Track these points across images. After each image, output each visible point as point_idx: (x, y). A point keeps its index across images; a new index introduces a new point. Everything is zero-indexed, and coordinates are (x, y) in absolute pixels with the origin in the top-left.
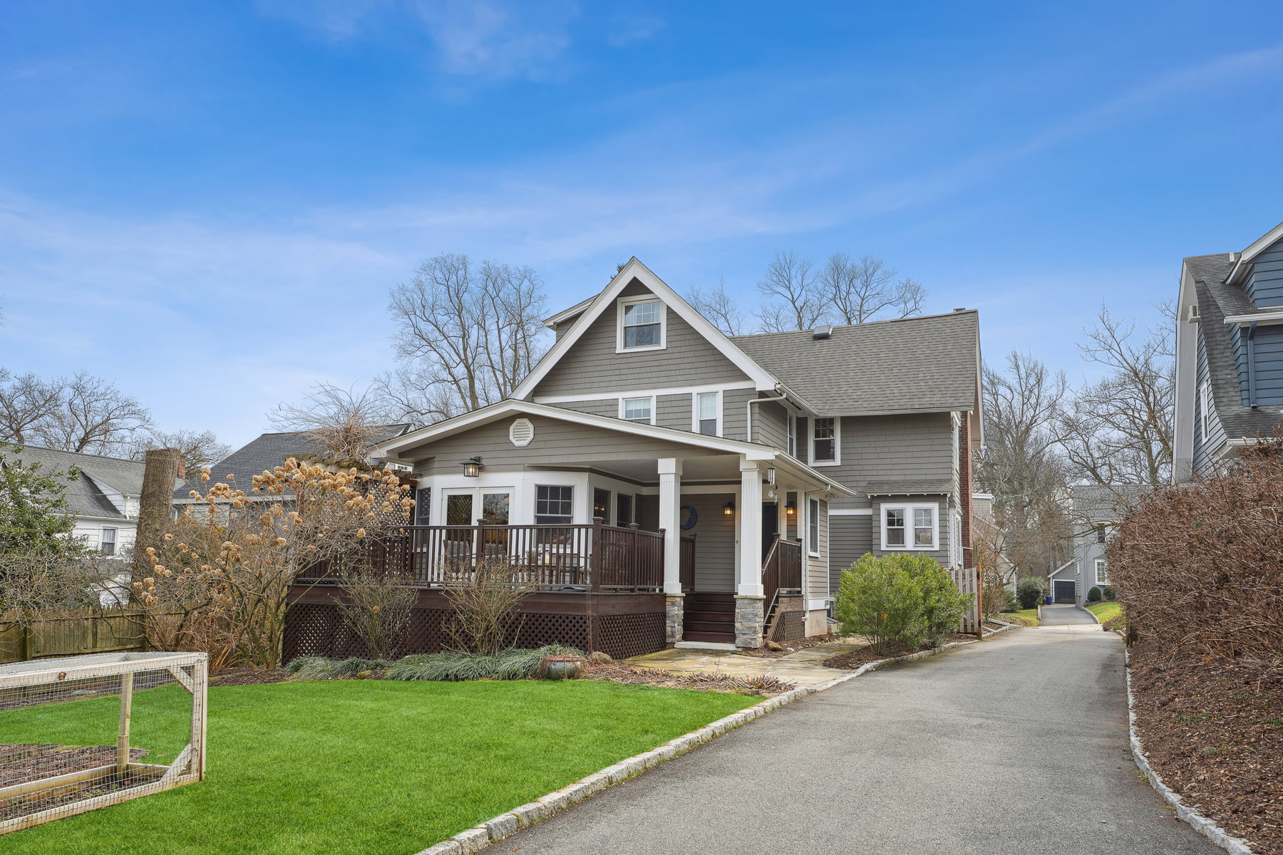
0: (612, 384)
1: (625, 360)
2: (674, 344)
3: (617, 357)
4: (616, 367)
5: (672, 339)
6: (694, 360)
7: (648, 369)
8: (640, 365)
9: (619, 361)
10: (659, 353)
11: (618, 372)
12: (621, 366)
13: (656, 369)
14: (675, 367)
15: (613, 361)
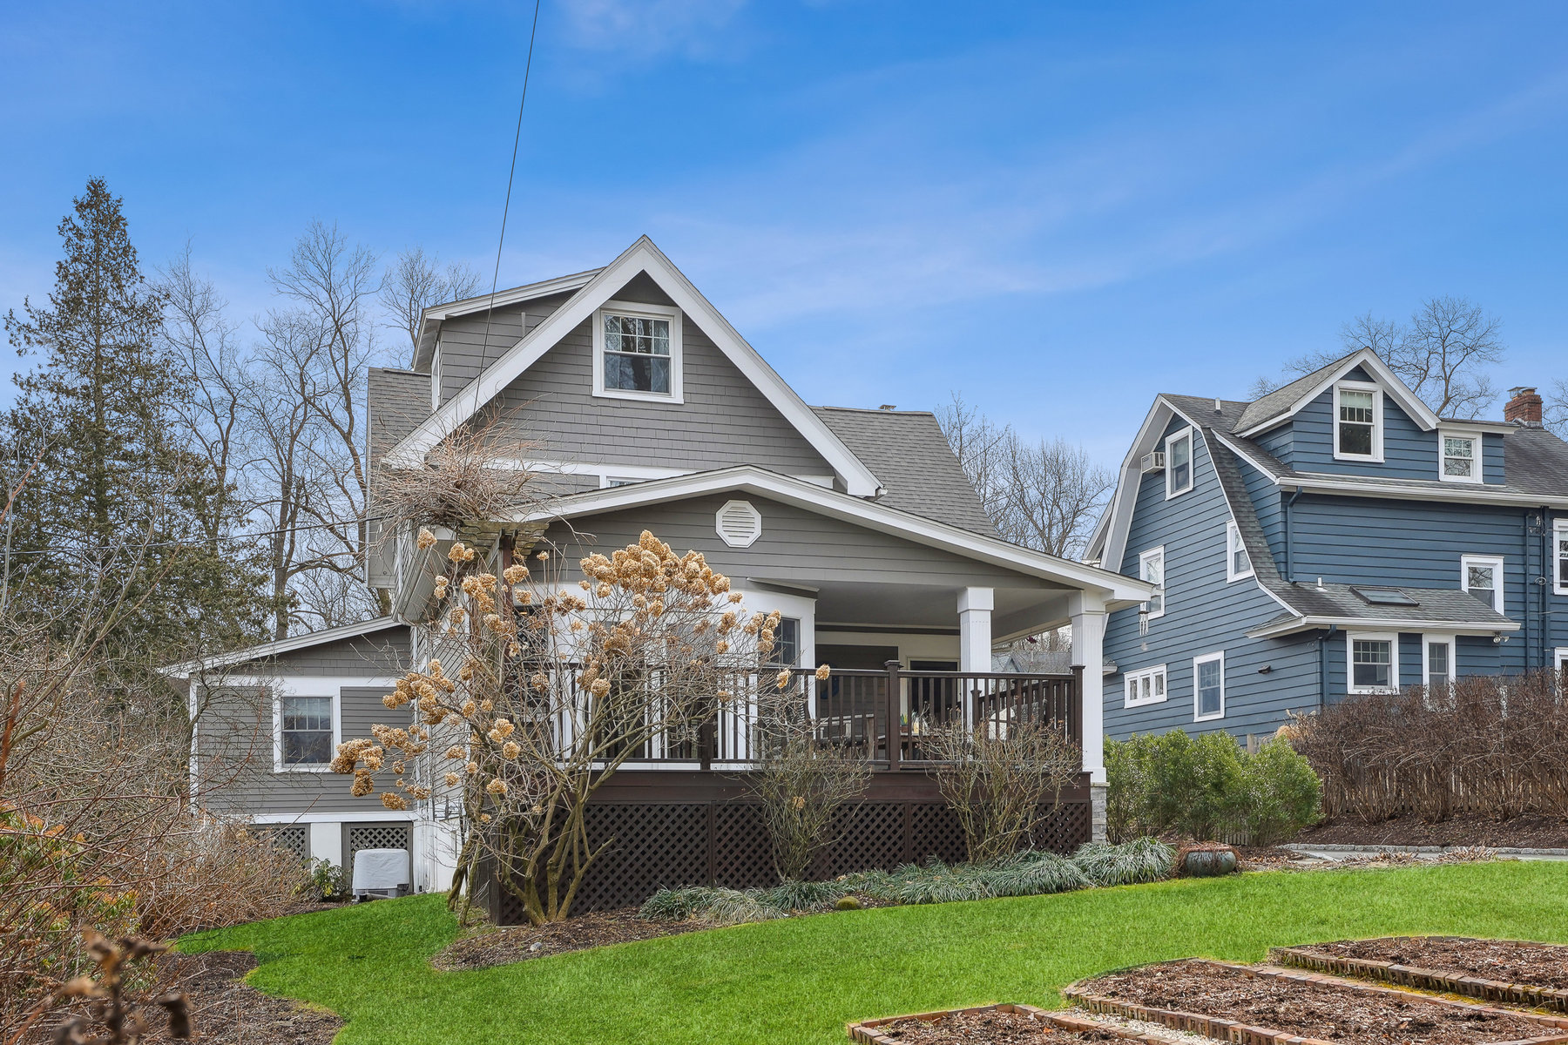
0: (585, 448)
1: (609, 411)
2: (696, 399)
3: (595, 403)
4: (593, 420)
5: (692, 389)
6: (729, 430)
7: (651, 434)
8: (637, 423)
9: (597, 411)
10: (671, 408)
11: (596, 430)
12: (601, 420)
13: (665, 435)
14: (699, 437)
15: (587, 409)
